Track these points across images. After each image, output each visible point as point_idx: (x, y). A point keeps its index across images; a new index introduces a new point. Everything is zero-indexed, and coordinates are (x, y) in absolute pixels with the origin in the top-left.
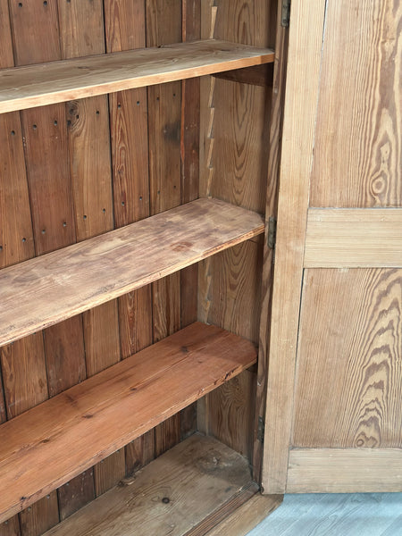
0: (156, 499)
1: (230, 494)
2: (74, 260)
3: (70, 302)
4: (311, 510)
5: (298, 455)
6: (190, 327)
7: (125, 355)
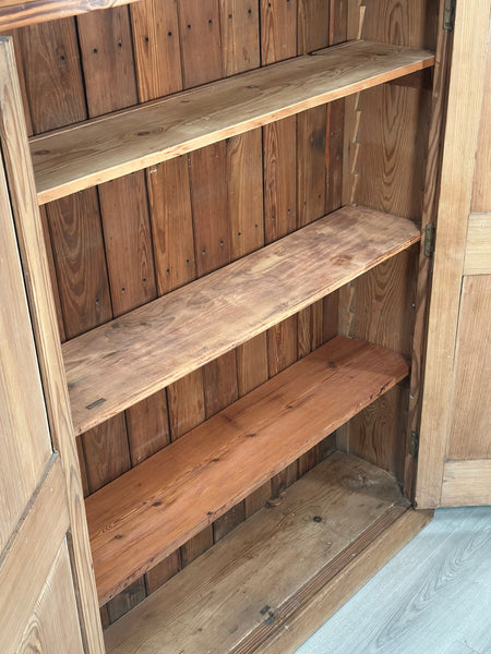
0: (307, 518)
1: (383, 511)
2: (239, 280)
3: (251, 322)
4: (464, 525)
5: (453, 467)
6: (332, 342)
7: (272, 373)
